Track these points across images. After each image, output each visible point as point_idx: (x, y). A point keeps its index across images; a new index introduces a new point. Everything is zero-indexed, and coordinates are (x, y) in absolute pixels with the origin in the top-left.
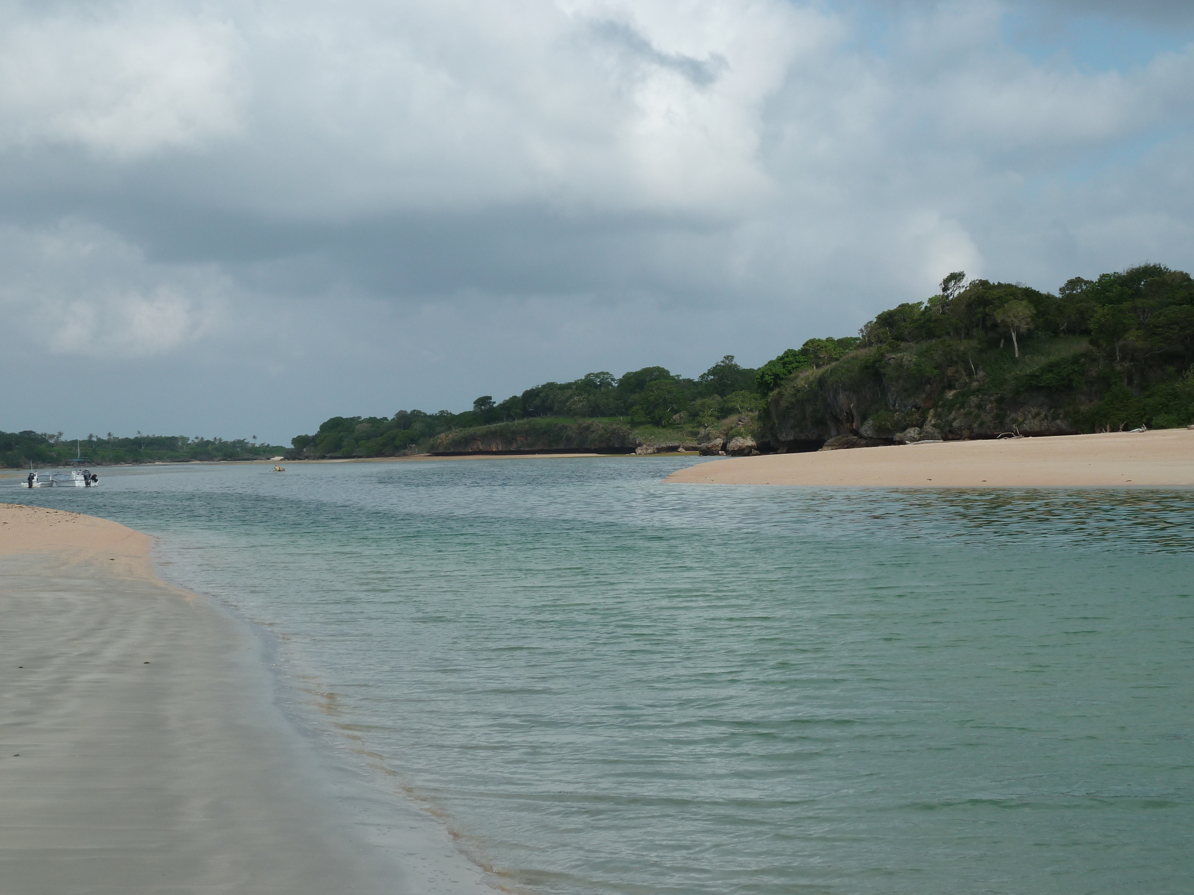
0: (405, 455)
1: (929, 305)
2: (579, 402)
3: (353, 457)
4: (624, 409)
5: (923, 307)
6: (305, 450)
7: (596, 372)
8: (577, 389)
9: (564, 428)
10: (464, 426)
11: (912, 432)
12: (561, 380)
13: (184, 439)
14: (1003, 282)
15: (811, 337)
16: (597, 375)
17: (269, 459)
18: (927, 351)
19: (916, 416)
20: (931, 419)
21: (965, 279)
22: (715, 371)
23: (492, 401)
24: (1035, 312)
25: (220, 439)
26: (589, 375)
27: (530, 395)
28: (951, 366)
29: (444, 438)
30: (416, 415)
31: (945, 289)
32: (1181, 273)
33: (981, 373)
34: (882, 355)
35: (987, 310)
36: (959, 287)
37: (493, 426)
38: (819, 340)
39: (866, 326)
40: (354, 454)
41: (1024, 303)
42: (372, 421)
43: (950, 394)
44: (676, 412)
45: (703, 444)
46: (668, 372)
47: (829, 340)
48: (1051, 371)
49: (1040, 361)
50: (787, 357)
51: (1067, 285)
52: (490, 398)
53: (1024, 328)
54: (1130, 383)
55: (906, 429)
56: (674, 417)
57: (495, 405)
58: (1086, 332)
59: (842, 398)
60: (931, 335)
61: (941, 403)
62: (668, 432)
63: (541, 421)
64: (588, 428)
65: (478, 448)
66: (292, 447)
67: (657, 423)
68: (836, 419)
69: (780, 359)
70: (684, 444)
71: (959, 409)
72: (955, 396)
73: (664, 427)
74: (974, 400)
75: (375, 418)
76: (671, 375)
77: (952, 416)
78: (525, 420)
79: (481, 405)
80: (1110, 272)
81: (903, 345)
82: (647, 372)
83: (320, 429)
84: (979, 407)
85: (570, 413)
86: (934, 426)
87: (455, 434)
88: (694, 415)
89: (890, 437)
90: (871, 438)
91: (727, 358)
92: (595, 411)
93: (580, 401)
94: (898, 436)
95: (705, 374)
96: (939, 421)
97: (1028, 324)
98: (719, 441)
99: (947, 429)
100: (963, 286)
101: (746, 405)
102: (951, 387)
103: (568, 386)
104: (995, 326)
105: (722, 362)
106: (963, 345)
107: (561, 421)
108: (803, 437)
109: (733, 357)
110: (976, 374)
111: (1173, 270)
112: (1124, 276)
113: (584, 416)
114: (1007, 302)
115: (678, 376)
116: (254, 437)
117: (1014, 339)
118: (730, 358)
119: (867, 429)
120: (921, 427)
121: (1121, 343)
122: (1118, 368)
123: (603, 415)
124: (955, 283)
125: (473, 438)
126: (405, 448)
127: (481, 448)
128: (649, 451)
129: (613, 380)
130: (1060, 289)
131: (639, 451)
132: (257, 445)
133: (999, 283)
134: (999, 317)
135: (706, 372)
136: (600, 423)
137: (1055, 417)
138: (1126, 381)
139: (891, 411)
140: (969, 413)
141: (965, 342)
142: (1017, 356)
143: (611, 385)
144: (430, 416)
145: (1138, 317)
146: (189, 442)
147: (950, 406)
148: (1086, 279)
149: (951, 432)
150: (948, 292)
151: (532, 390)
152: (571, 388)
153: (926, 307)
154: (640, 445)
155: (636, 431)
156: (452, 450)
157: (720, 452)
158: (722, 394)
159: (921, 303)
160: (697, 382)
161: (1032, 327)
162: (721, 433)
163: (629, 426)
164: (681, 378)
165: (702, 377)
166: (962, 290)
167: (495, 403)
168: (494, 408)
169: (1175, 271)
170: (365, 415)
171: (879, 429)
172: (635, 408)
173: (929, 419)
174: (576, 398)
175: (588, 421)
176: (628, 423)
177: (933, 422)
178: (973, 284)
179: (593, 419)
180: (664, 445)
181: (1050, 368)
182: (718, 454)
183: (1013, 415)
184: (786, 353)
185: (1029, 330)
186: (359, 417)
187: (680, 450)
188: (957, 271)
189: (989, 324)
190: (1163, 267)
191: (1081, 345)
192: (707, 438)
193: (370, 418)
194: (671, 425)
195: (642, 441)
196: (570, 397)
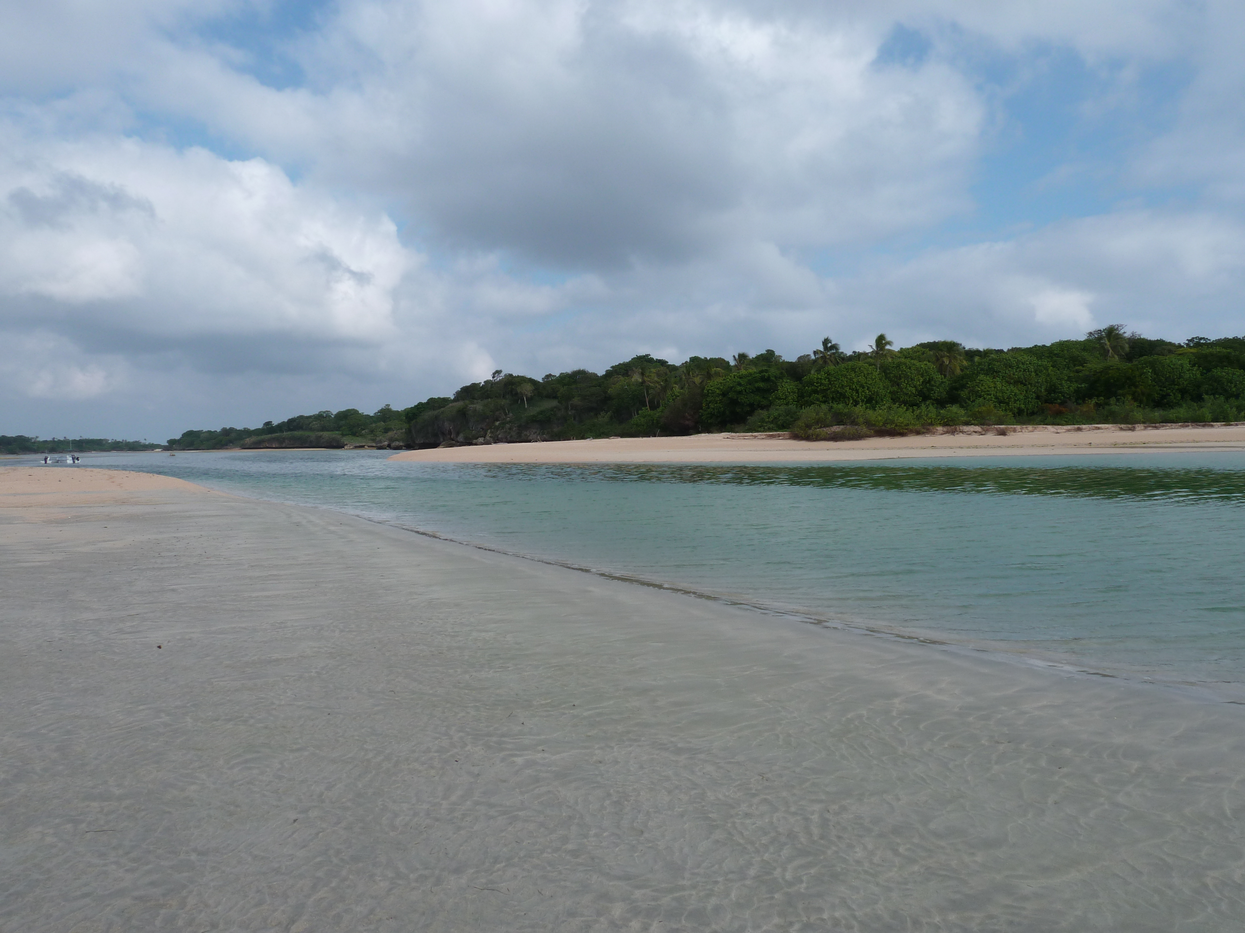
0: (227, 449)
1: (484, 384)
2: (315, 424)
3: (200, 450)
4: (338, 428)
5: (482, 384)
6: (174, 446)
7: (324, 411)
8: (314, 418)
9: (309, 436)
10: (258, 435)
11: (481, 440)
12: (307, 414)
13: (106, 440)
14: (519, 375)
15: (431, 397)
16: (324, 412)
17: (153, 450)
18: (487, 404)
19: (482, 433)
20: (489, 435)
21: (502, 373)
22: (381, 411)
23: (273, 423)
24: (534, 388)
25: (126, 440)
26: (320, 412)
27: (291, 421)
28: (497, 411)
29: (248, 441)
30: (232, 430)
31: (493, 377)
32: (594, 373)
33: (511, 414)
34: (467, 406)
35: (513, 387)
36: (500, 376)
37: (274, 435)
38: (435, 398)
39: (456, 392)
40: (200, 448)
41: (529, 384)
42: (209, 432)
43: (497, 423)
44: (364, 429)
45: (378, 445)
46: (358, 411)
47: (439, 398)
48: (542, 414)
49: (538, 409)
50: (419, 405)
51: (545, 377)
52: (271, 422)
53: (529, 395)
54: (575, 419)
55: (478, 438)
56: (363, 432)
57: (274, 425)
58: (555, 397)
59: (446, 424)
60: (488, 397)
61: (493, 427)
62: (359, 439)
63: (297, 433)
64: (321, 437)
65: (266, 446)
66: (167, 444)
67: (354, 434)
68: (443, 434)
69: (415, 406)
70: (367, 444)
71: (501, 430)
72: (499, 424)
73: (357, 436)
74: (508, 426)
75: (211, 431)
76: (360, 412)
77: (498, 433)
78: (289, 433)
79: (267, 425)
80: (564, 372)
81: (475, 401)
82: (348, 411)
83: (182, 435)
84: (510, 429)
85: (311, 430)
86: (490, 437)
87: (254, 439)
88: (372, 431)
89: (471, 442)
90: (462, 442)
91: (387, 405)
92: (324, 429)
93: (317, 424)
94: (474, 441)
95: (376, 412)
96: (492, 435)
97: (531, 393)
98: (386, 443)
99: (496, 438)
100: (501, 376)
101: (396, 427)
102: (497, 420)
103: (310, 417)
104: (516, 394)
105: (385, 407)
106: (503, 402)
107: (307, 433)
108: (427, 441)
109: (389, 405)
110: (509, 414)
111: (590, 372)
112: (570, 374)
113: (318, 431)
114: (522, 384)
115: (363, 413)
116: (145, 440)
117: (525, 400)
118: (388, 405)
119: (461, 438)
120: (485, 437)
121: (571, 402)
122: (570, 413)
123: (328, 431)
124: (498, 375)
125: (263, 441)
126: (227, 445)
127: (267, 445)
128: (351, 448)
129: (332, 414)
130: (542, 379)
131: (346, 447)
132: (147, 444)
133: (518, 375)
134: (519, 390)
135: (377, 411)
136: (326, 434)
137: (543, 434)
138: (573, 418)
139: (471, 430)
140: (506, 432)
141: (504, 400)
142: (526, 407)
143: (331, 417)
144: (239, 430)
145: (578, 392)
146: (110, 442)
147: (497, 428)
148: (553, 375)
149: (497, 440)
150: (495, 378)
151: (292, 419)
152: (311, 418)
153: (483, 385)
154: (346, 445)
155: (344, 438)
156: (252, 447)
157: (387, 448)
158: (384, 422)
159: (480, 383)
160: (372, 416)
161: (533, 395)
162: (387, 439)
163: (341, 436)
164: (364, 414)
165: (375, 414)
166: (501, 378)
167: (274, 424)
168: (273, 427)
169: (592, 373)
170: (205, 430)
171: (466, 438)
172: (344, 428)
173: (488, 434)
174: (314, 423)
175: (321, 433)
176: (341, 434)
177: (490, 435)
178: (505, 375)
179: (323, 432)
180: (358, 445)
181: (542, 412)
182: (386, 449)
183: (525, 433)
184: (418, 404)
185: (531, 396)
186: (202, 430)
187: (365, 447)
188: (499, 369)
189: (514, 393)
190: (586, 370)
191: (554, 403)
192: (380, 442)
193: (208, 431)
194: (362, 436)
195: (347, 443)
196: (312, 422)
